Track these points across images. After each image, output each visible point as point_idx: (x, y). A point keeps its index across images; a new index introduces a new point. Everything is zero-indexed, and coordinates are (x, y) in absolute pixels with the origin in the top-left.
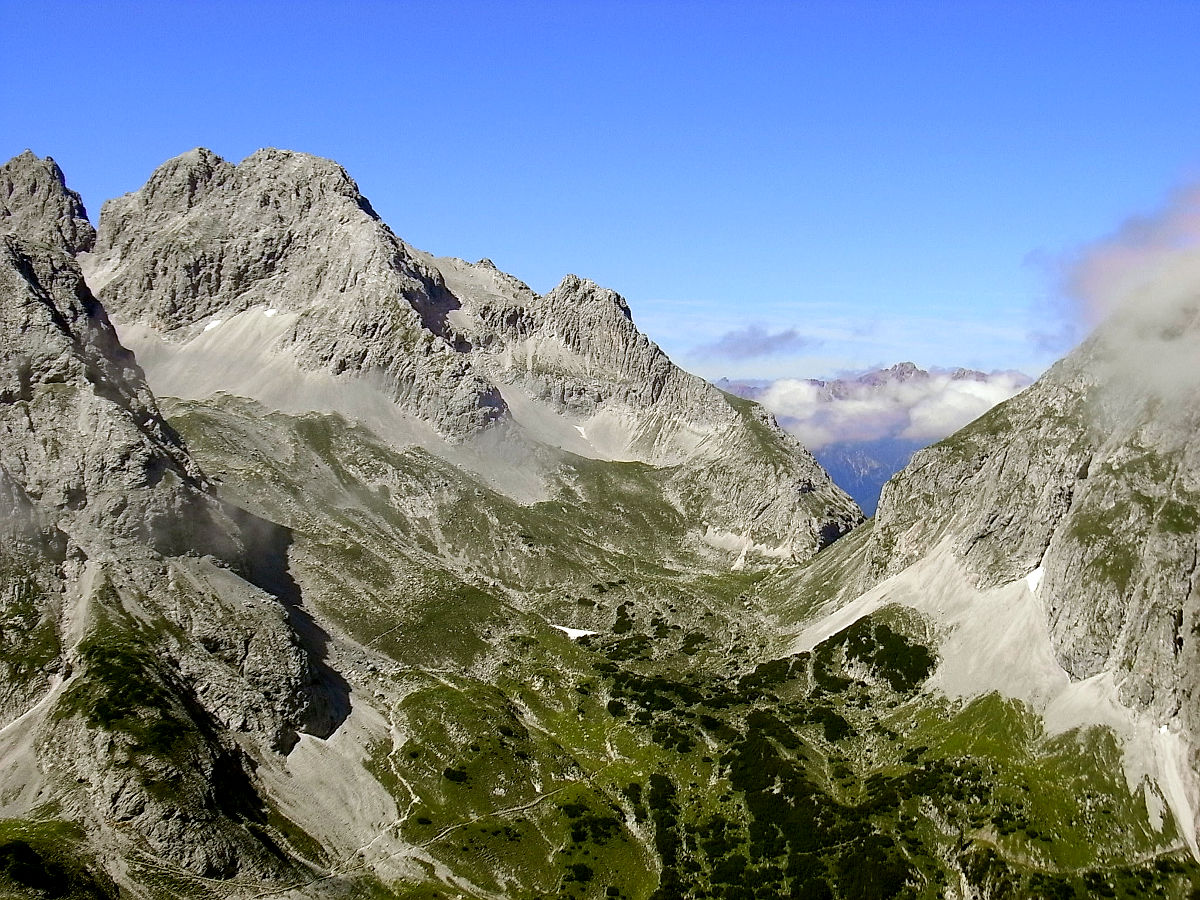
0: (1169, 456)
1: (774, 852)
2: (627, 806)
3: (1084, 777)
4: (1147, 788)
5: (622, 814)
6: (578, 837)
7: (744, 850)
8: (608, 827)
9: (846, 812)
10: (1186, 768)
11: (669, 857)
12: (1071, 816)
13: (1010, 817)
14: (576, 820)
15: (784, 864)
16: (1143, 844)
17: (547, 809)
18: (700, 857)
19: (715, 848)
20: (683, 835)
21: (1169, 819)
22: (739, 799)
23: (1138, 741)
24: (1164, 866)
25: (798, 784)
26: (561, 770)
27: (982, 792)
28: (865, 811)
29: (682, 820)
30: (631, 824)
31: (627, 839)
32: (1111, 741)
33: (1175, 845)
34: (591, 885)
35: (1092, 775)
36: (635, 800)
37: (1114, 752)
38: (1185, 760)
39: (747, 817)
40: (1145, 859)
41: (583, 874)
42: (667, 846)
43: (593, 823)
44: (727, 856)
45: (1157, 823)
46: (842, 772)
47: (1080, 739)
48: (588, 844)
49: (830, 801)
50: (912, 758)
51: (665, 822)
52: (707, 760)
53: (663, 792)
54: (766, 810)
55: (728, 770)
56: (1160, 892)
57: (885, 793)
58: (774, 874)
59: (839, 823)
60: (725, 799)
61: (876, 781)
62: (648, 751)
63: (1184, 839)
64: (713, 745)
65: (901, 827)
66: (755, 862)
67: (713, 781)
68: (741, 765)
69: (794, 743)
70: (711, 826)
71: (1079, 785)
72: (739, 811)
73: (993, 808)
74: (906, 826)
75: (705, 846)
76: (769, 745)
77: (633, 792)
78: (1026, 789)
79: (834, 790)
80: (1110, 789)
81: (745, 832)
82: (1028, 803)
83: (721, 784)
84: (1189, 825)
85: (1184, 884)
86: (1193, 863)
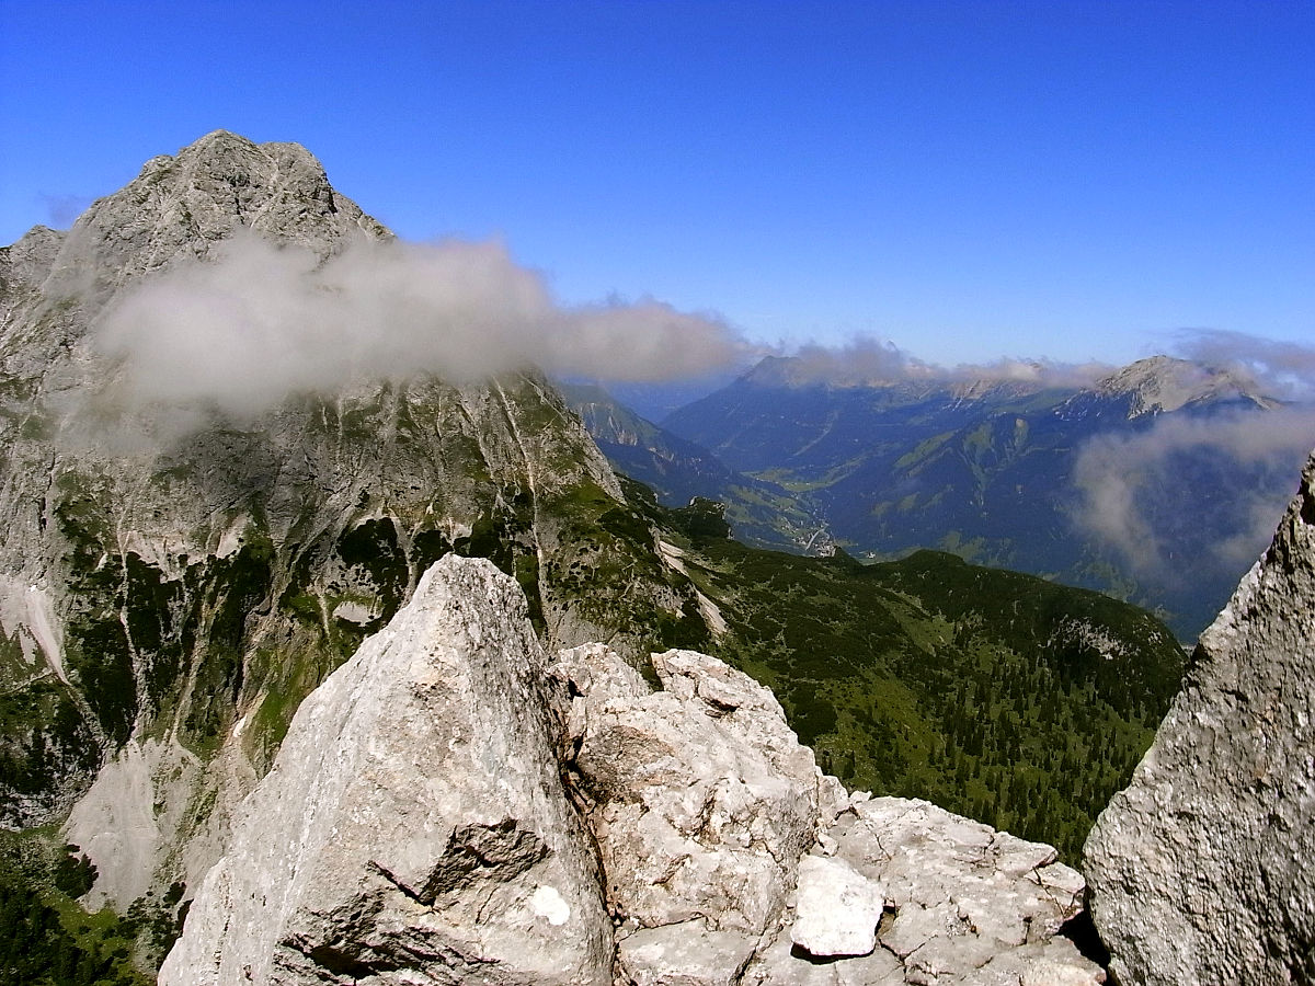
0: (31, 380)
4: (21, 633)
10: (52, 615)
16: (20, 675)
21: (40, 654)
23: (12, 598)
24: (37, 689)
33: (46, 672)
38: (51, 610)
40: (22, 686)
45: (30, 658)
56: (35, 708)
63: (53, 667)
84: (56, 656)
85: (54, 699)
86: (60, 684)
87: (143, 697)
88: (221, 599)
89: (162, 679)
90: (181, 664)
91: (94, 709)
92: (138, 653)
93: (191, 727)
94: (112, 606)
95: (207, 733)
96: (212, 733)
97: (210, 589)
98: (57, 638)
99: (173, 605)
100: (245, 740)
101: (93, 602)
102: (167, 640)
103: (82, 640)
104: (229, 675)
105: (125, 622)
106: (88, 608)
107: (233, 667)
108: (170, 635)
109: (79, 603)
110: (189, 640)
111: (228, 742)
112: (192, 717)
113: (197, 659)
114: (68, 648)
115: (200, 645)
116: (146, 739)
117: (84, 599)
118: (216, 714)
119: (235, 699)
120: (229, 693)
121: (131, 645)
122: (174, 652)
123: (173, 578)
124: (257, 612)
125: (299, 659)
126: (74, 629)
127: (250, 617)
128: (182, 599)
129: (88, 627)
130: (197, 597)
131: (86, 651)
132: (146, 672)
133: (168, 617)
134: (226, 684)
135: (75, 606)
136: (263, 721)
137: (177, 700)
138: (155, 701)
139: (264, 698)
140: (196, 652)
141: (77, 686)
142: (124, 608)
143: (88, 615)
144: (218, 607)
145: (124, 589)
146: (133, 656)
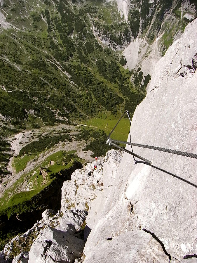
1: (65, 23)
2: (41, 15)
3: (112, 10)
4: (121, 11)
5: (41, 16)
6: (35, 21)
7: (60, 22)
8: (39, 19)
9: (76, 16)
10: (127, 8)
11: (49, 24)
12: (110, 16)
13: (100, 16)
14: (34, 18)
15: (67, 24)
16: (119, 20)
17: (29, 16)
18: (54, 23)
19: (56, 22)
20: (51, 20)
21: (123, 16)
22: (59, 14)
23: (120, 3)
24: (122, 24)
25: (68, 11)
26: (30, 9)
27: (96, 12)
28: (79, 15)
29: (50, 17)
30: (43, 18)
31: (42, 21)
32: (116, 3)
33: (124, 20)
34: (38, 29)
35: (113, 9)
36: (43, 14)
37: (116, 5)
38: (127, 6)
39: (60, 17)
40: (119, 23)
41: (36, 27)
42: (49, 22)
43: (37, 18)
44: (58, 23)
45: (122, 17)
46: (75, 9)
47: (111, 3)
48: (36, 22)
49: (73, 14)
50: (86, 6)
51: (48, 18)
52: (54, 7)
53: (47, 13)
54: (63, 15)
55: (57, 9)
56: (121, 28)
57: (82, 12)
58: (65, 26)
59: (75, 17)
60: (57, 14)
61: (80, 10)
62: (44, 5)
63: (125, 20)
64: (54, 4)
65: (84, 18)
66: (62, 24)
67: (55, 11)
68: (59, 7)
69: (67, 4)
70: (55, 18)
71: (111, 11)
72: (59, 16)
73: (98, 15)
74: (85, 18)
75: (55, 22)
76: (63, 4)
77: (42, 13)
78: (103, 11)
79: (74, 12)
80: (115, 11)
81: (60, 19)
82: (103, 14)
83: (56, 11)
84: (126, 18)
85: (124, 26)
86: (126, 24)
87: (141, 29)
88: (160, 9)
89: (145, 25)
90: (149, 23)
91: (131, 30)
92: (141, 19)
93: (148, 37)
94: (138, 7)
95: (151, 39)
96: (152, 39)
97: (158, 6)
98: (127, 13)
99: (150, 9)
100: (158, 42)
101: (135, 6)
102: (147, 17)
103: (131, 14)
104: (158, 27)
105: (140, 12)
106: (133, 7)
107: (159, 25)
108: (148, 16)
109: (132, 6)
110: (152, 18)
111: (155, 42)
112: (149, 35)
113: (152, 22)
114: (128, 16)
115: (154, 19)
116: (139, 38)
117: (133, 5)
118: (153, 36)
119: (158, 33)
120: (157, 31)
121: (140, 17)
122: (148, 20)
123: (151, 2)
124: (167, 13)
125: (173, 26)
126: (130, 12)
127: (165, 14)
128: (152, 8)
129: (133, 12)
130: (155, 7)
131: (132, 17)
132: (142, 24)
133: (148, 12)
134: (157, 29)
135: (131, 6)
136: (162, 39)
137: (147, 31)
138: (143, 31)
139: (164, 33)
140: (152, 21)
141: (129, 24)
142: (140, 8)
143: (133, 9)
144: (159, 11)
145: (141, 3)
146: (140, 20)
